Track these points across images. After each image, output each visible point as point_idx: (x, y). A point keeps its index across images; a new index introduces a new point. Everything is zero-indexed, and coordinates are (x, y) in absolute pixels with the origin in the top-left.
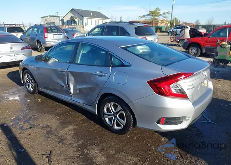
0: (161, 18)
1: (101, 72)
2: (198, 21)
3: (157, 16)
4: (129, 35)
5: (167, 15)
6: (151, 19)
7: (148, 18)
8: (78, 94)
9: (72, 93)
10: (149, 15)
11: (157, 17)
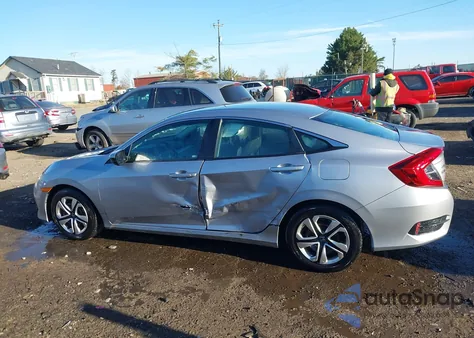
0: (201, 69)
1: (289, 165)
2: (262, 73)
3: (191, 65)
4: (212, 102)
5: (211, 63)
6: (182, 71)
7: (176, 70)
8: (227, 215)
9: (210, 215)
10: (176, 64)
11: (192, 69)
